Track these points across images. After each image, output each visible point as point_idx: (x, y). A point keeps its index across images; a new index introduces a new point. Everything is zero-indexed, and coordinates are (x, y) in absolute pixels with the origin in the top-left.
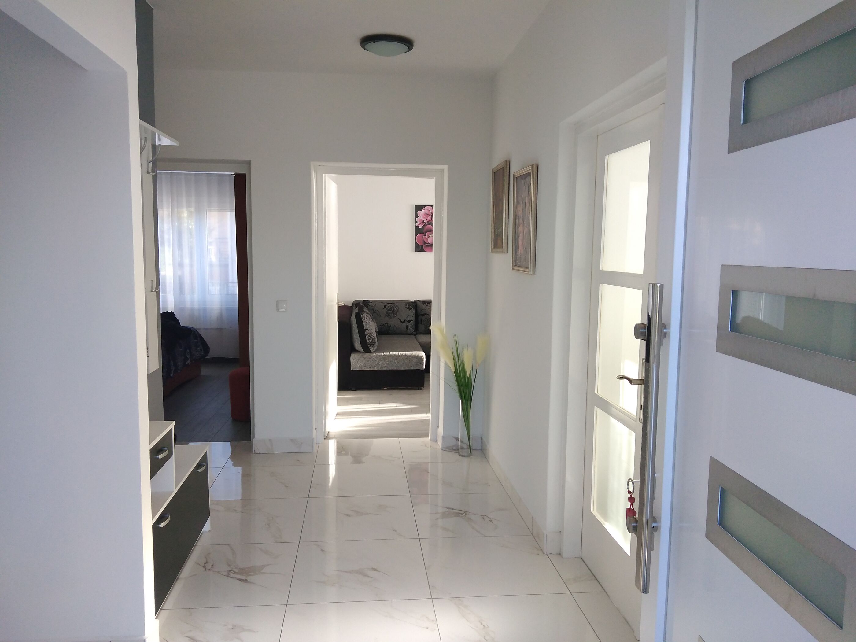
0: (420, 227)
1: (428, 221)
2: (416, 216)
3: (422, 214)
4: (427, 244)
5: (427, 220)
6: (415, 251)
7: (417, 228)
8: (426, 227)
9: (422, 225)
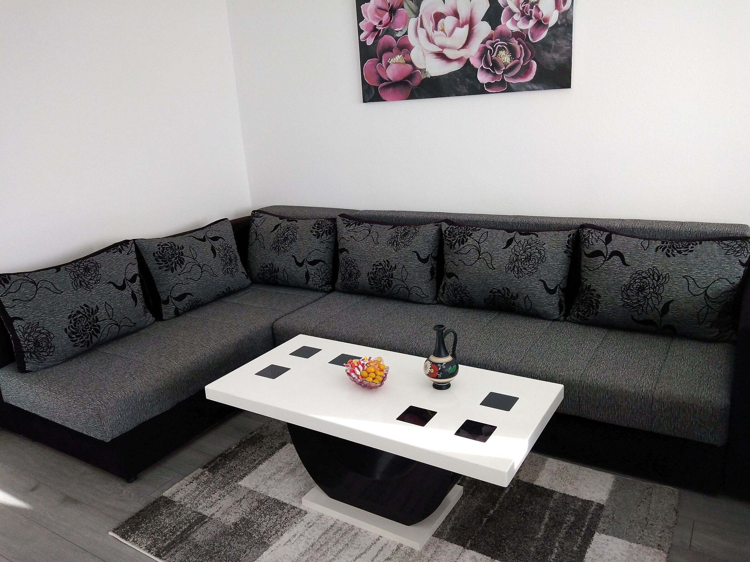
0: (370, 42)
1: (383, 25)
2: (360, 18)
3: (370, 10)
4: (386, 81)
5: (380, 23)
6: (365, 101)
7: (362, 45)
8: (381, 41)
9: (372, 37)
